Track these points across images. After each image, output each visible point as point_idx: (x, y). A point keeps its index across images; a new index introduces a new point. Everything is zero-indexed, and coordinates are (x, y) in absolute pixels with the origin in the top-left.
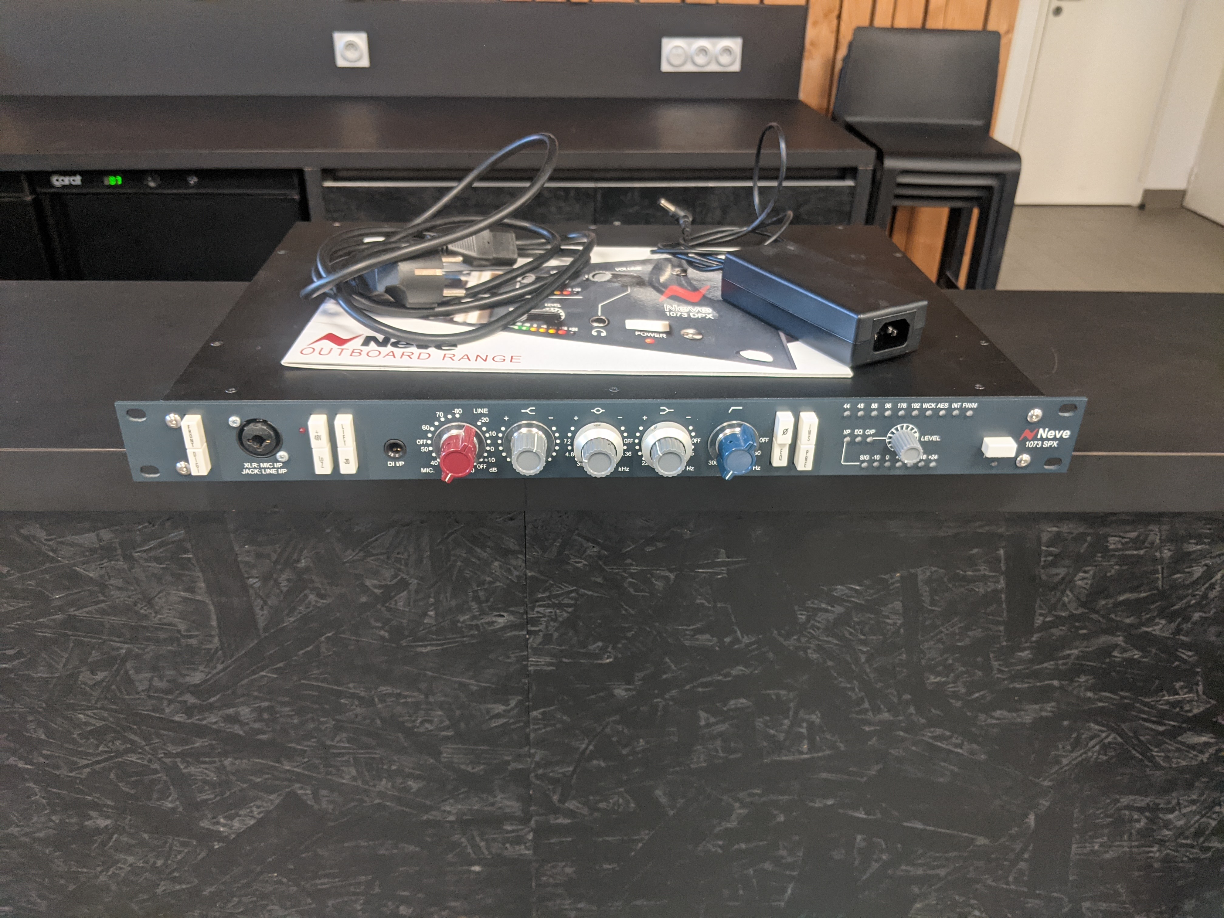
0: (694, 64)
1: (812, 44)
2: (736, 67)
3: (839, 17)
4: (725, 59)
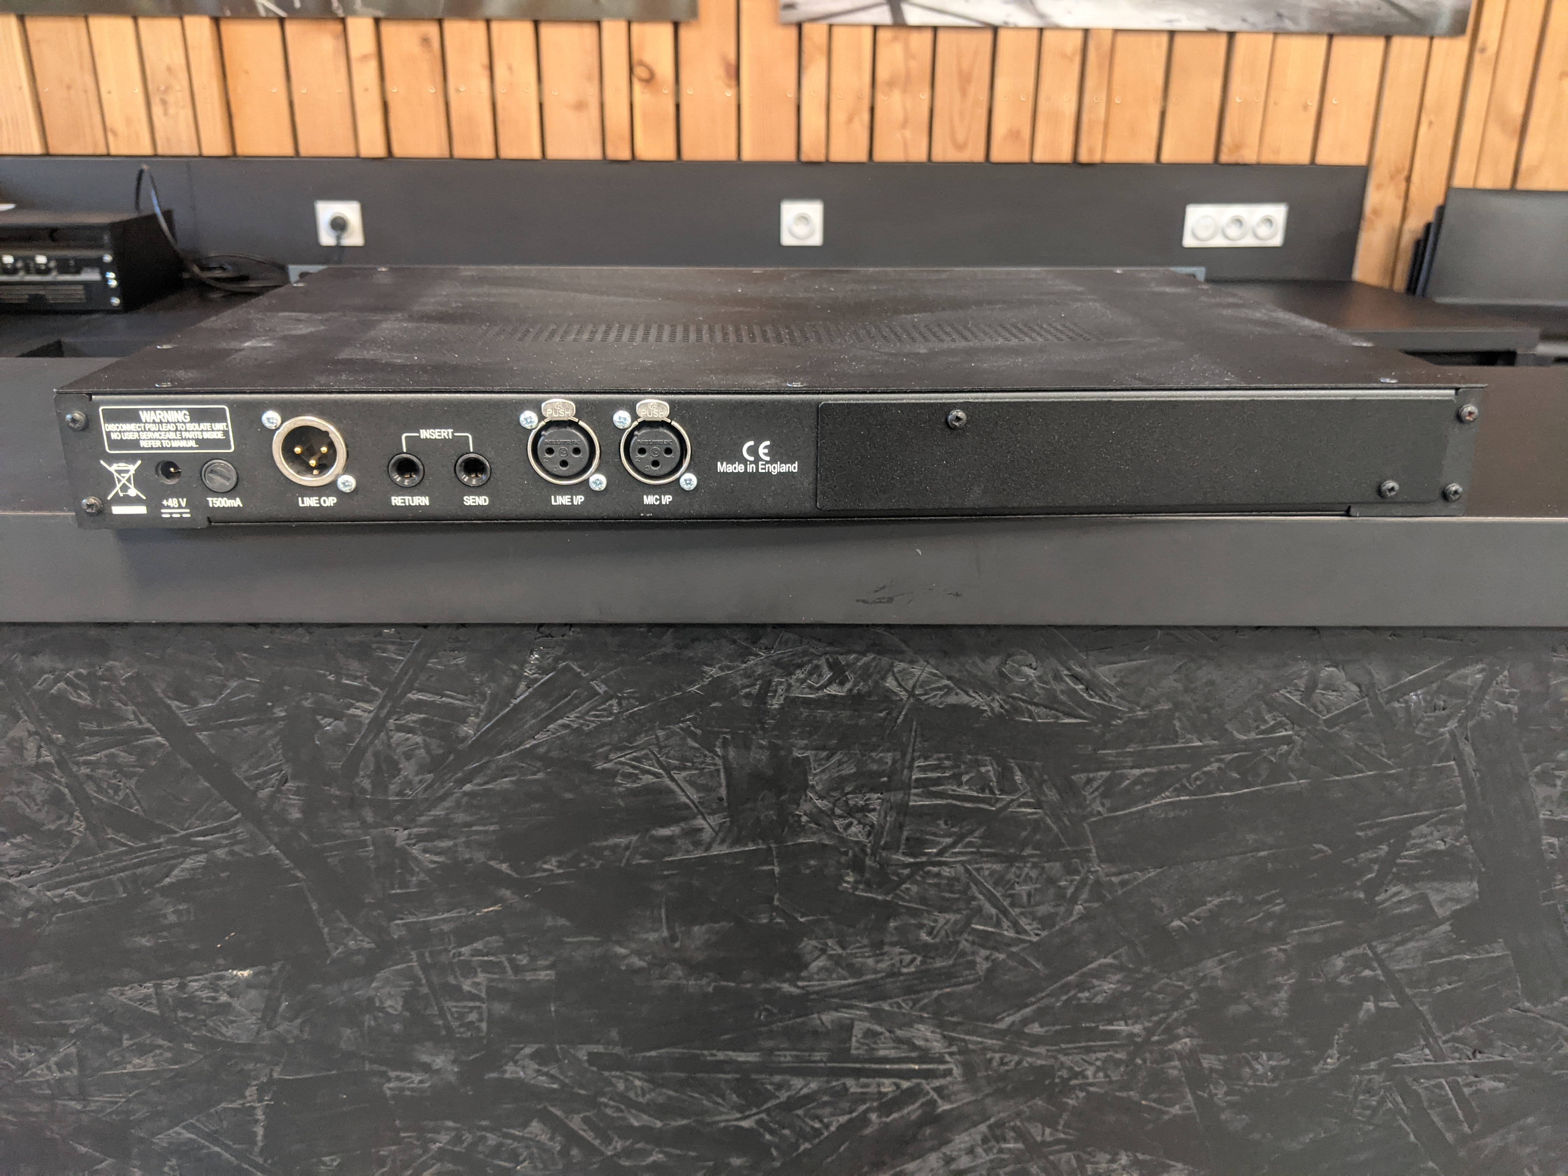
0: (1226, 237)
1: (1375, 212)
2: (1277, 241)
3: (1408, 179)
4: (1264, 231)
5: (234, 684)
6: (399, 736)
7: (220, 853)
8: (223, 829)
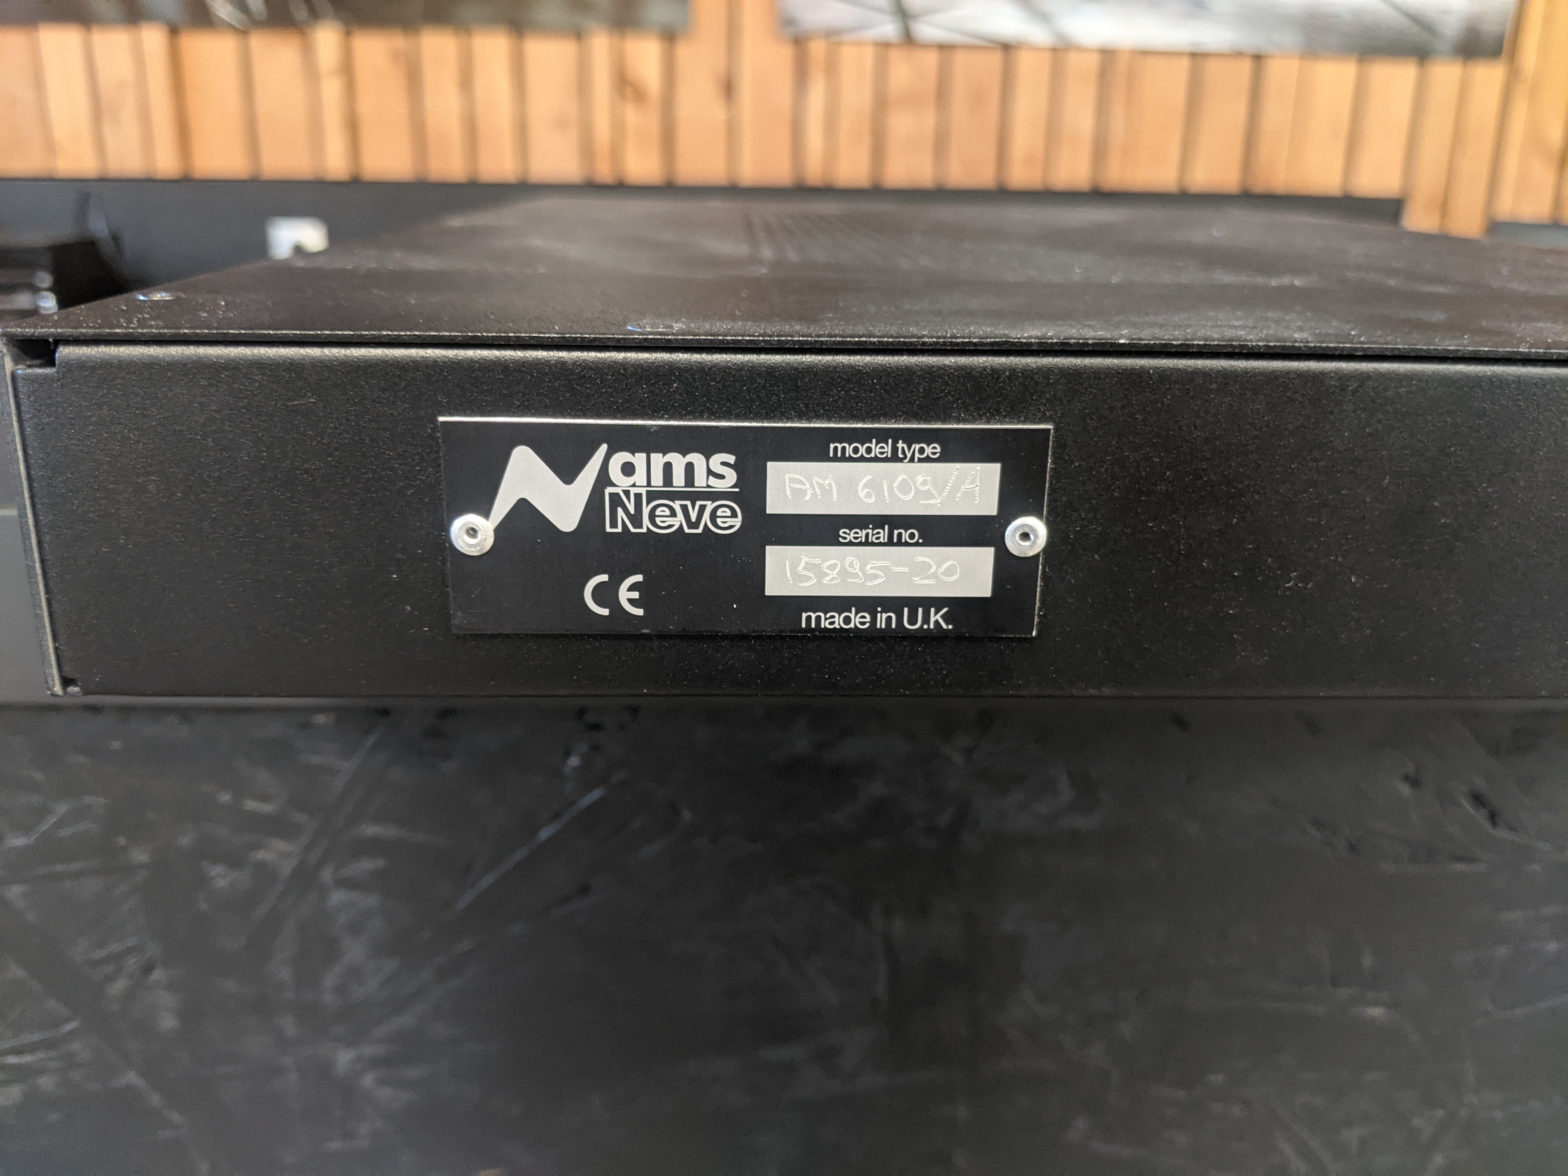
5: (62, 808)
6: (337, 897)
7: (46, 1083)
8: (48, 1045)
